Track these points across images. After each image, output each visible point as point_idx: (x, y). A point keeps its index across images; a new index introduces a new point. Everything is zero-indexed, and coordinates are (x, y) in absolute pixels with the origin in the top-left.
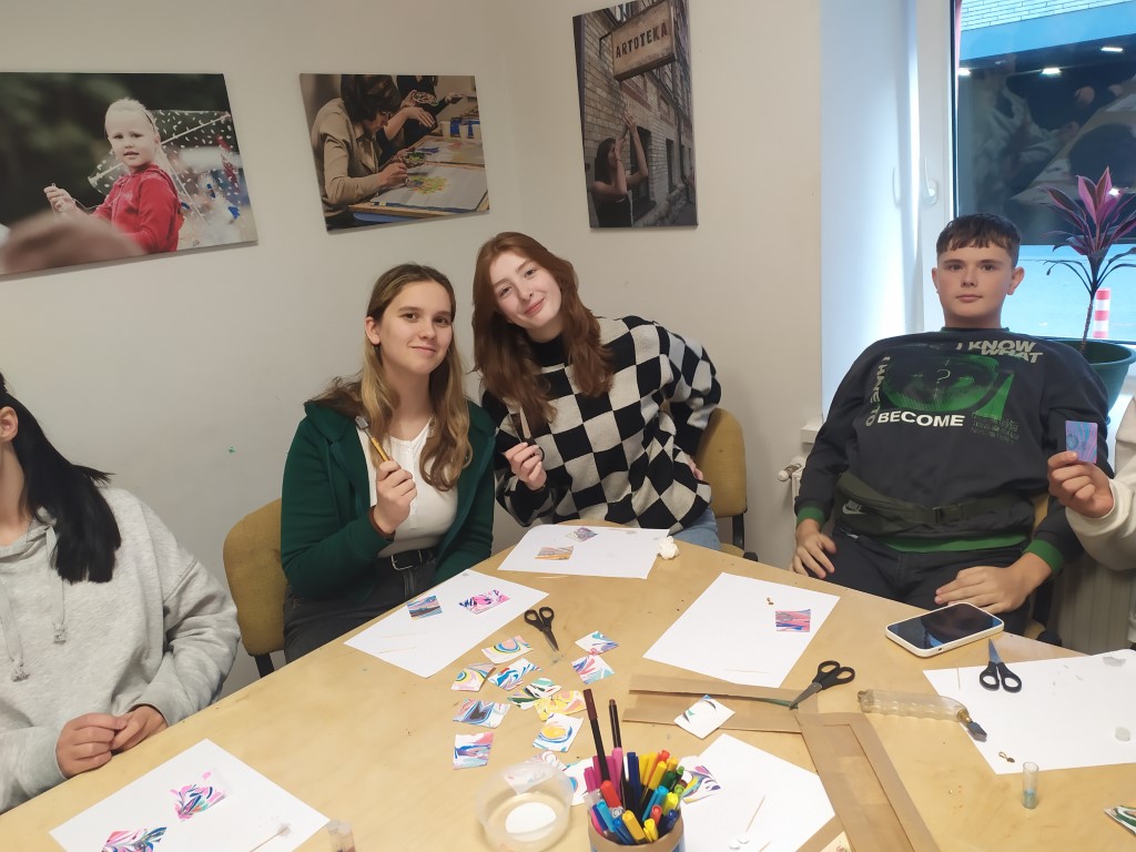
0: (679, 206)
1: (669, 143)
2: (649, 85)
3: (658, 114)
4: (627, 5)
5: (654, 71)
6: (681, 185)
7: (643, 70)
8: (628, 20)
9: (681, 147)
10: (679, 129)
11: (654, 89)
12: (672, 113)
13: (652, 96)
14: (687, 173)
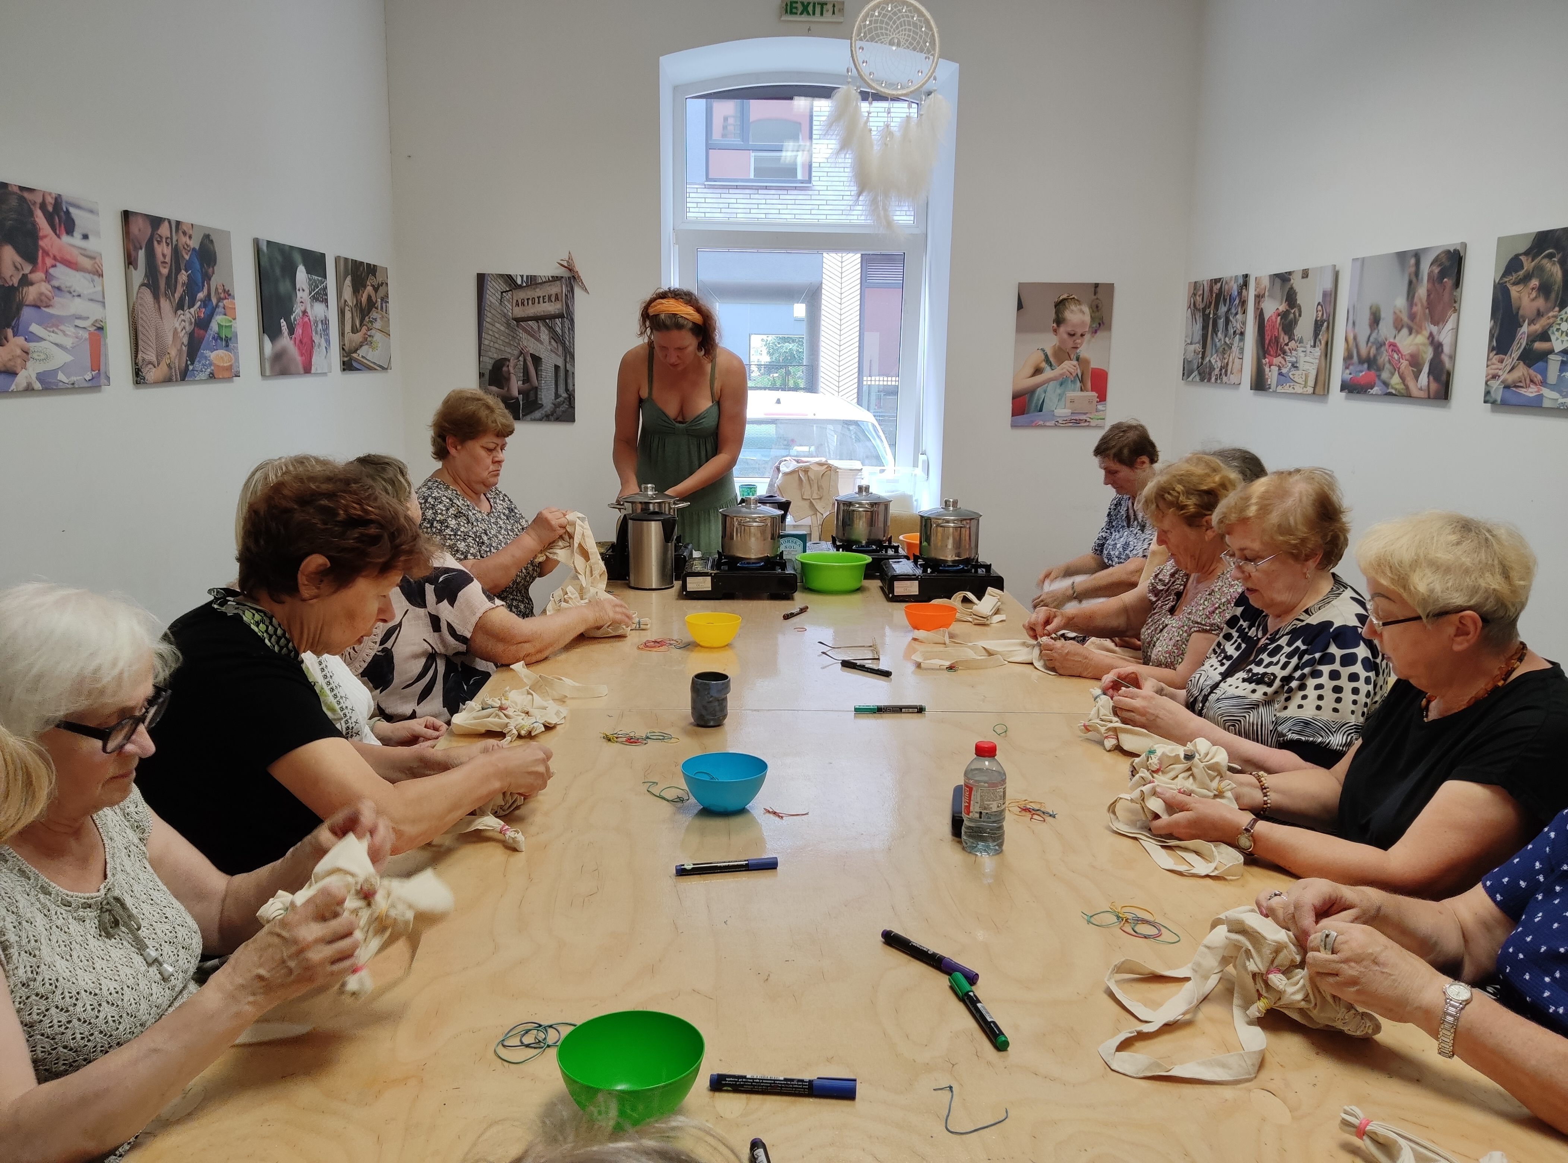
0: (562, 408)
1: (557, 368)
2: (543, 328)
3: (549, 348)
4: (527, 276)
5: (547, 321)
6: (565, 395)
7: (536, 319)
8: (527, 286)
9: (567, 371)
10: (565, 360)
11: (547, 332)
12: (560, 349)
13: (544, 335)
14: (570, 387)
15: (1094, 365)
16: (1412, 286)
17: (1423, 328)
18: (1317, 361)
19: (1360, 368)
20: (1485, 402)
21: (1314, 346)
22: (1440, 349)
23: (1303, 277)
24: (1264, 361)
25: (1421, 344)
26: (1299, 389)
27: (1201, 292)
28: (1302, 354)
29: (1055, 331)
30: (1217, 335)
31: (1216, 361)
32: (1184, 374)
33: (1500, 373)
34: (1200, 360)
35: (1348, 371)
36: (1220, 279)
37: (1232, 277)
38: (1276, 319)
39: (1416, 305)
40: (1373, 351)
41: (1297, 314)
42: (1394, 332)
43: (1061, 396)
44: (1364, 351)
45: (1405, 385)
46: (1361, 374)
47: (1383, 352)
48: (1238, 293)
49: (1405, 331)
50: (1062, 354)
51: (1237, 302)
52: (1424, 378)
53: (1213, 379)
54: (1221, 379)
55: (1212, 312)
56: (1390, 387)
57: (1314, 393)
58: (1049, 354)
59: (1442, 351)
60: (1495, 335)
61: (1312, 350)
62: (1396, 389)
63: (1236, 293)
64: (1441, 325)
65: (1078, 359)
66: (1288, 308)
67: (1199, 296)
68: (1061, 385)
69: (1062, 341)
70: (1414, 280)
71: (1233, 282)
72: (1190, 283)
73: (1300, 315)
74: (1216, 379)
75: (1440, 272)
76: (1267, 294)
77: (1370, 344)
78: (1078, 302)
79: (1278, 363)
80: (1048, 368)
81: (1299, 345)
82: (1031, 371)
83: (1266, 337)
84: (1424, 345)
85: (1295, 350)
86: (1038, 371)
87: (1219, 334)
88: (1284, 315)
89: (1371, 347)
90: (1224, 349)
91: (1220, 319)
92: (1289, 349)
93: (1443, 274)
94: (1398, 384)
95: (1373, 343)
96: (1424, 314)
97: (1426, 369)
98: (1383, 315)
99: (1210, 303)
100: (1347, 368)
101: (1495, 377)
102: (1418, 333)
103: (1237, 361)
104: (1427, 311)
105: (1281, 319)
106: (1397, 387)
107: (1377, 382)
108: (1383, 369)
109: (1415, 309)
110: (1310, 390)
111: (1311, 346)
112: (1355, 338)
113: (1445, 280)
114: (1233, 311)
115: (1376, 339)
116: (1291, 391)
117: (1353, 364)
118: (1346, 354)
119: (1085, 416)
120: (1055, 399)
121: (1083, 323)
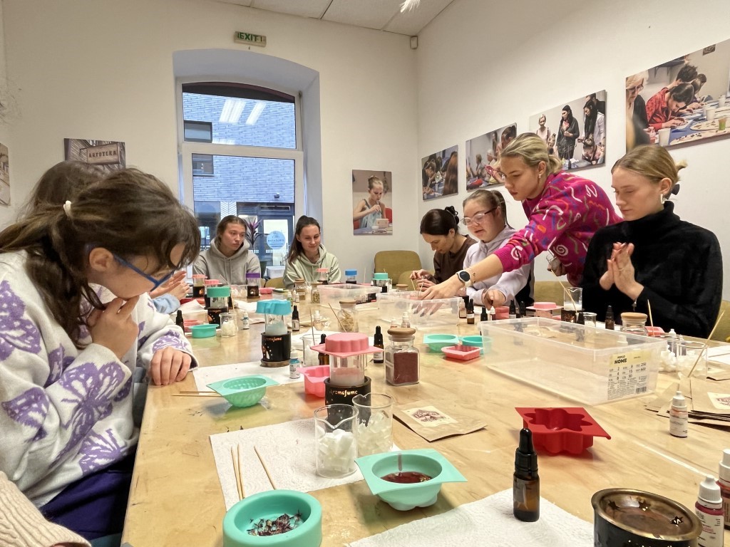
15: (386, 207)
24: (646, 130)
29: (369, 192)
41: (699, 82)
42: (489, 162)
43: (374, 221)
45: (495, 180)
47: (485, 171)
49: (494, 160)
50: (373, 202)
58: (368, 201)
65: (380, 204)
66: (681, 83)
68: (374, 215)
69: (373, 196)
70: (495, 141)
78: (378, 179)
79: (669, 125)
80: (368, 208)
82: (360, 209)
83: (648, 112)
85: (699, 108)
86: (363, 209)
88: (676, 90)
89: (478, 171)
95: (479, 169)
105: (671, 93)
115: (480, 167)
117: (471, 178)
119: (384, 230)
120: (371, 222)
121: (380, 188)
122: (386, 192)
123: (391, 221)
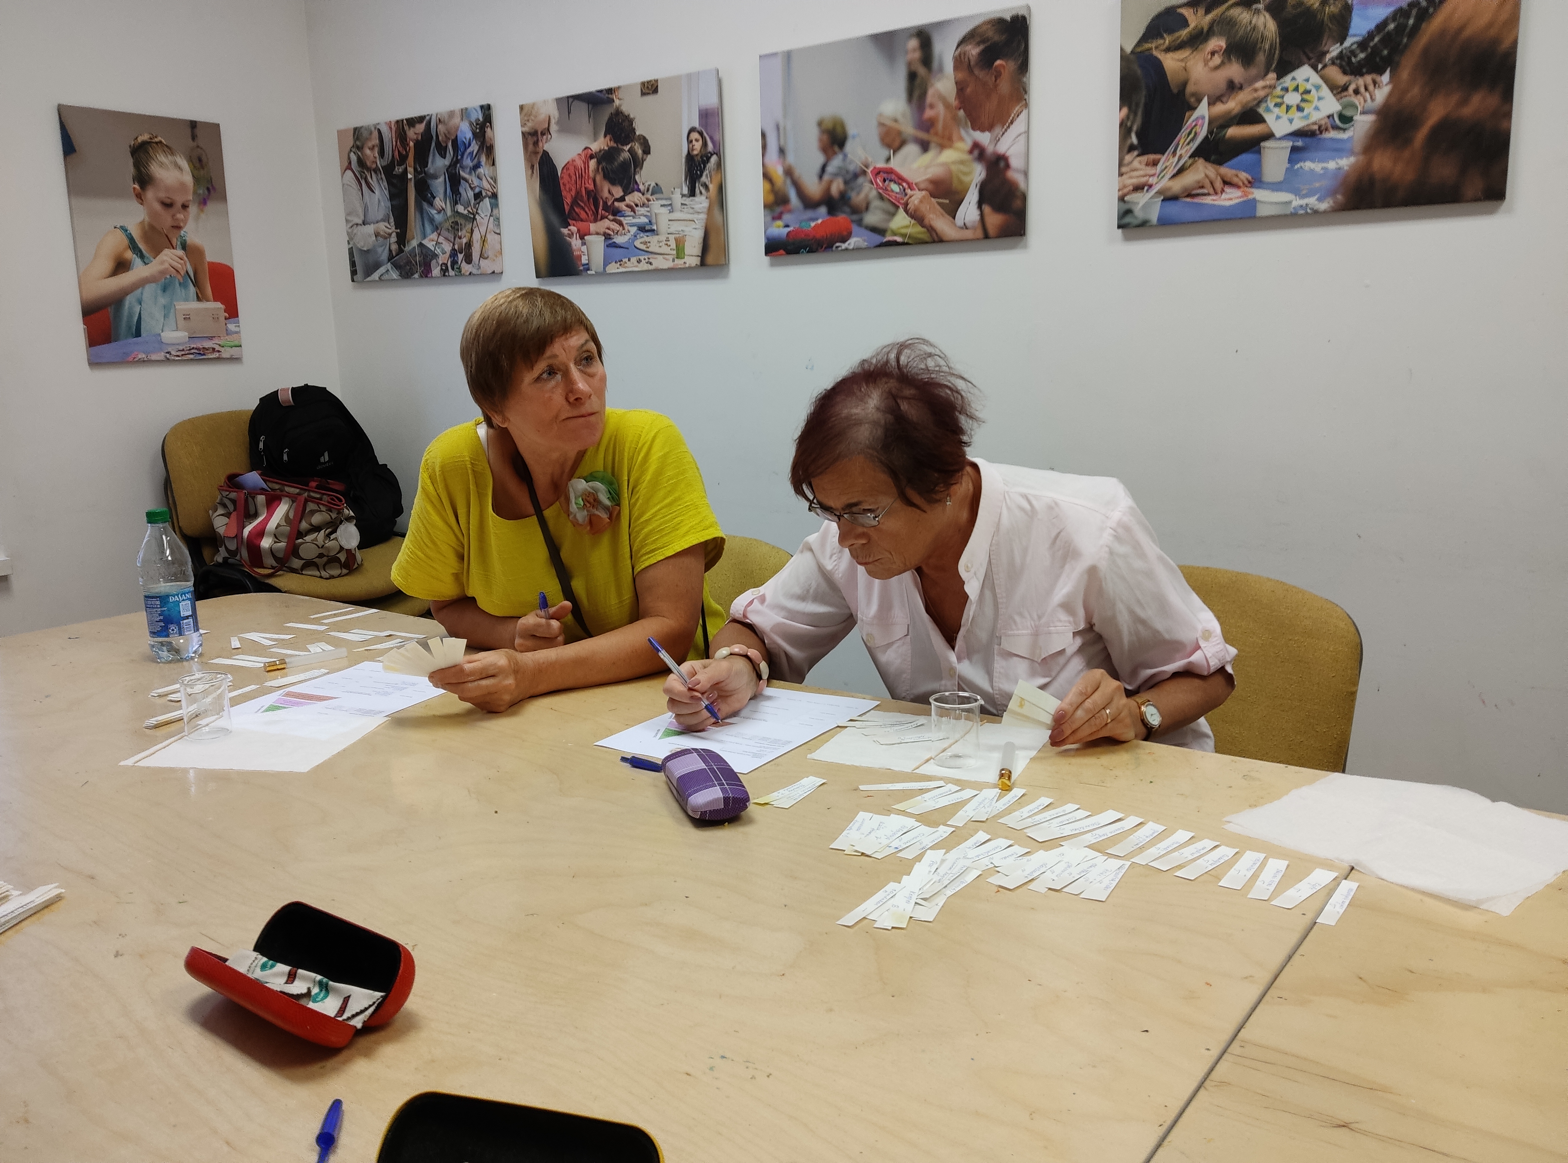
15: (211, 257)
16: (918, 81)
17: (955, 137)
18: (703, 216)
19: (810, 214)
20: (1119, 227)
21: (692, 193)
22: (1002, 164)
23: (643, 94)
24: (565, 231)
25: (954, 163)
26: (660, 263)
27: (376, 141)
28: (665, 210)
29: (139, 197)
30: (431, 204)
31: (438, 243)
32: (354, 273)
33: (1152, 180)
34: (394, 247)
35: (779, 223)
36: (421, 119)
37: (451, 114)
38: (586, 164)
39: (932, 106)
40: (837, 187)
41: (640, 152)
42: (885, 152)
43: (167, 310)
44: (814, 187)
45: (923, 226)
46: (813, 224)
47: (861, 187)
48: (475, 134)
49: (911, 149)
50: (156, 237)
51: (474, 147)
52: (969, 211)
53: (436, 271)
54: (459, 268)
55: (410, 170)
56: (889, 233)
57: (703, 263)
58: (136, 234)
59: (1008, 166)
60: (1135, 128)
61: (687, 201)
62: (904, 235)
63: (469, 135)
64: (998, 130)
65: (184, 246)
66: (612, 144)
67: (372, 149)
68: (164, 289)
69: (152, 214)
70: (921, 71)
71: (457, 120)
72: (340, 133)
73: (647, 151)
74: (444, 271)
75: (982, 53)
76: (554, 128)
77: (826, 177)
78: (169, 150)
79: (602, 230)
80: (137, 261)
81: (654, 197)
82: (107, 265)
83: (564, 193)
84: (962, 162)
85: (644, 205)
86: (121, 266)
87: (438, 202)
88: (605, 158)
89: (830, 183)
90: (457, 223)
91: (435, 177)
92: (627, 206)
93: (989, 56)
94: (907, 227)
95: (836, 175)
96: (955, 118)
97: (972, 197)
98: (851, 130)
99: (403, 159)
100: (779, 217)
101: (1138, 188)
102: (942, 147)
103: (491, 237)
104: (961, 113)
105: (599, 163)
106: (904, 231)
107: (855, 228)
108: (867, 208)
109: (929, 113)
110: (694, 261)
111: (683, 196)
112: (789, 172)
113: (998, 62)
114: (468, 162)
115: (840, 168)
116: (644, 266)
117: (790, 211)
118: (771, 198)
119: (208, 344)
120: (159, 315)
121: (183, 185)
122: (203, 202)
123: (232, 312)
